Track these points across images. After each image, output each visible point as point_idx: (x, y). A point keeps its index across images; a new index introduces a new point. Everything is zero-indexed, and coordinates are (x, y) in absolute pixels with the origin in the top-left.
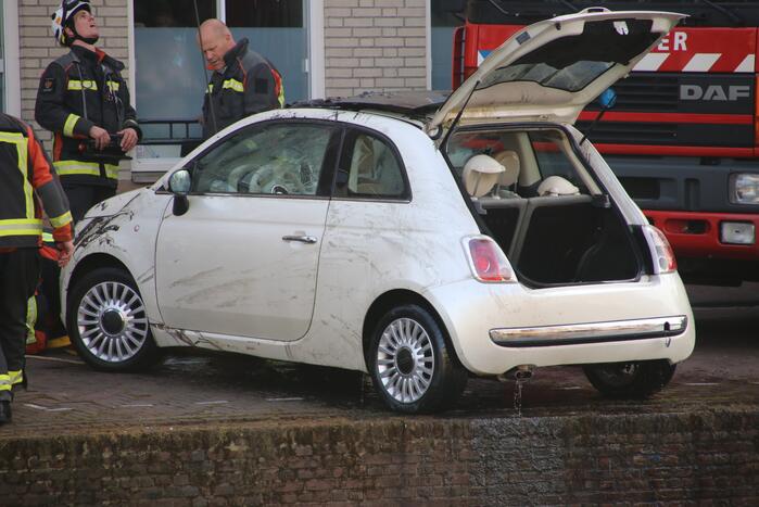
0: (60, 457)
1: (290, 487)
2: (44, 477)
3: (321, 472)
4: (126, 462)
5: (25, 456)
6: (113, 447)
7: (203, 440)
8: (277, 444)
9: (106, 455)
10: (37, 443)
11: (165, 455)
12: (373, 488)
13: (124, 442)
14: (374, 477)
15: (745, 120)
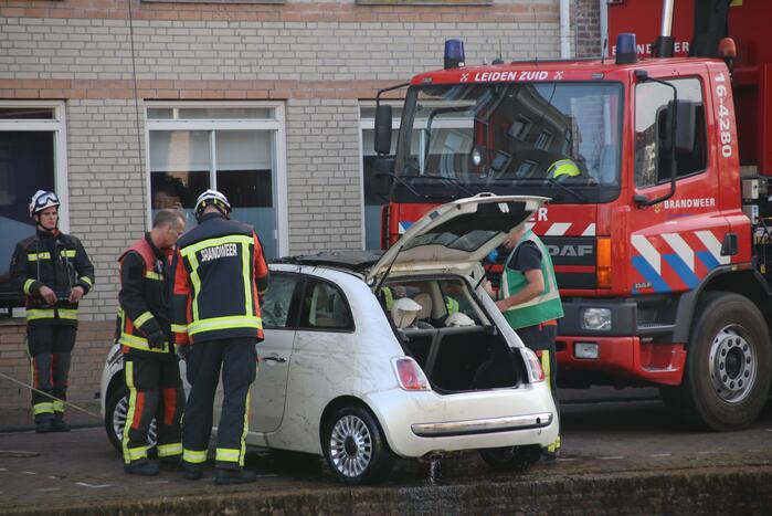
6: (141, 513)
7: (205, 506)
8: (259, 508)
13: (149, 509)
15: (591, 269)
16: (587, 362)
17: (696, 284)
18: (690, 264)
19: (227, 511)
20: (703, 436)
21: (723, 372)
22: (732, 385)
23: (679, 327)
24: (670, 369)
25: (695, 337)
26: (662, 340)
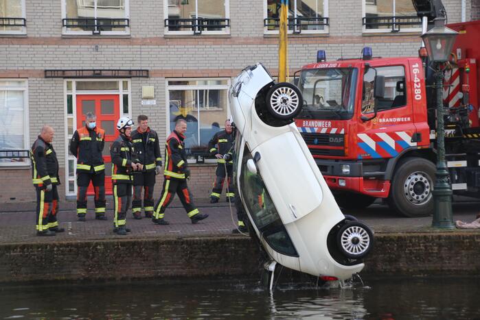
0: (40, 249)
1: (118, 259)
2: (34, 255)
3: (129, 255)
4: (62, 251)
5: (28, 249)
6: (57, 247)
7: (88, 245)
8: (114, 246)
9: (55, 249)
10: (32, 245)
11: (75, 249)
12: (147, 260)
13: (61, 245)
14: (147, 257)
15: (342, 148)
16: (342, 187)
17: (396, 155)
18: (393, 146)
19: (99, 247)
20: (400, 219)
21: (412, 192)
22: (418, 198)
23: (388, 173)
24: (382, 191)
25: (396, 176)
26: (380, 179)
